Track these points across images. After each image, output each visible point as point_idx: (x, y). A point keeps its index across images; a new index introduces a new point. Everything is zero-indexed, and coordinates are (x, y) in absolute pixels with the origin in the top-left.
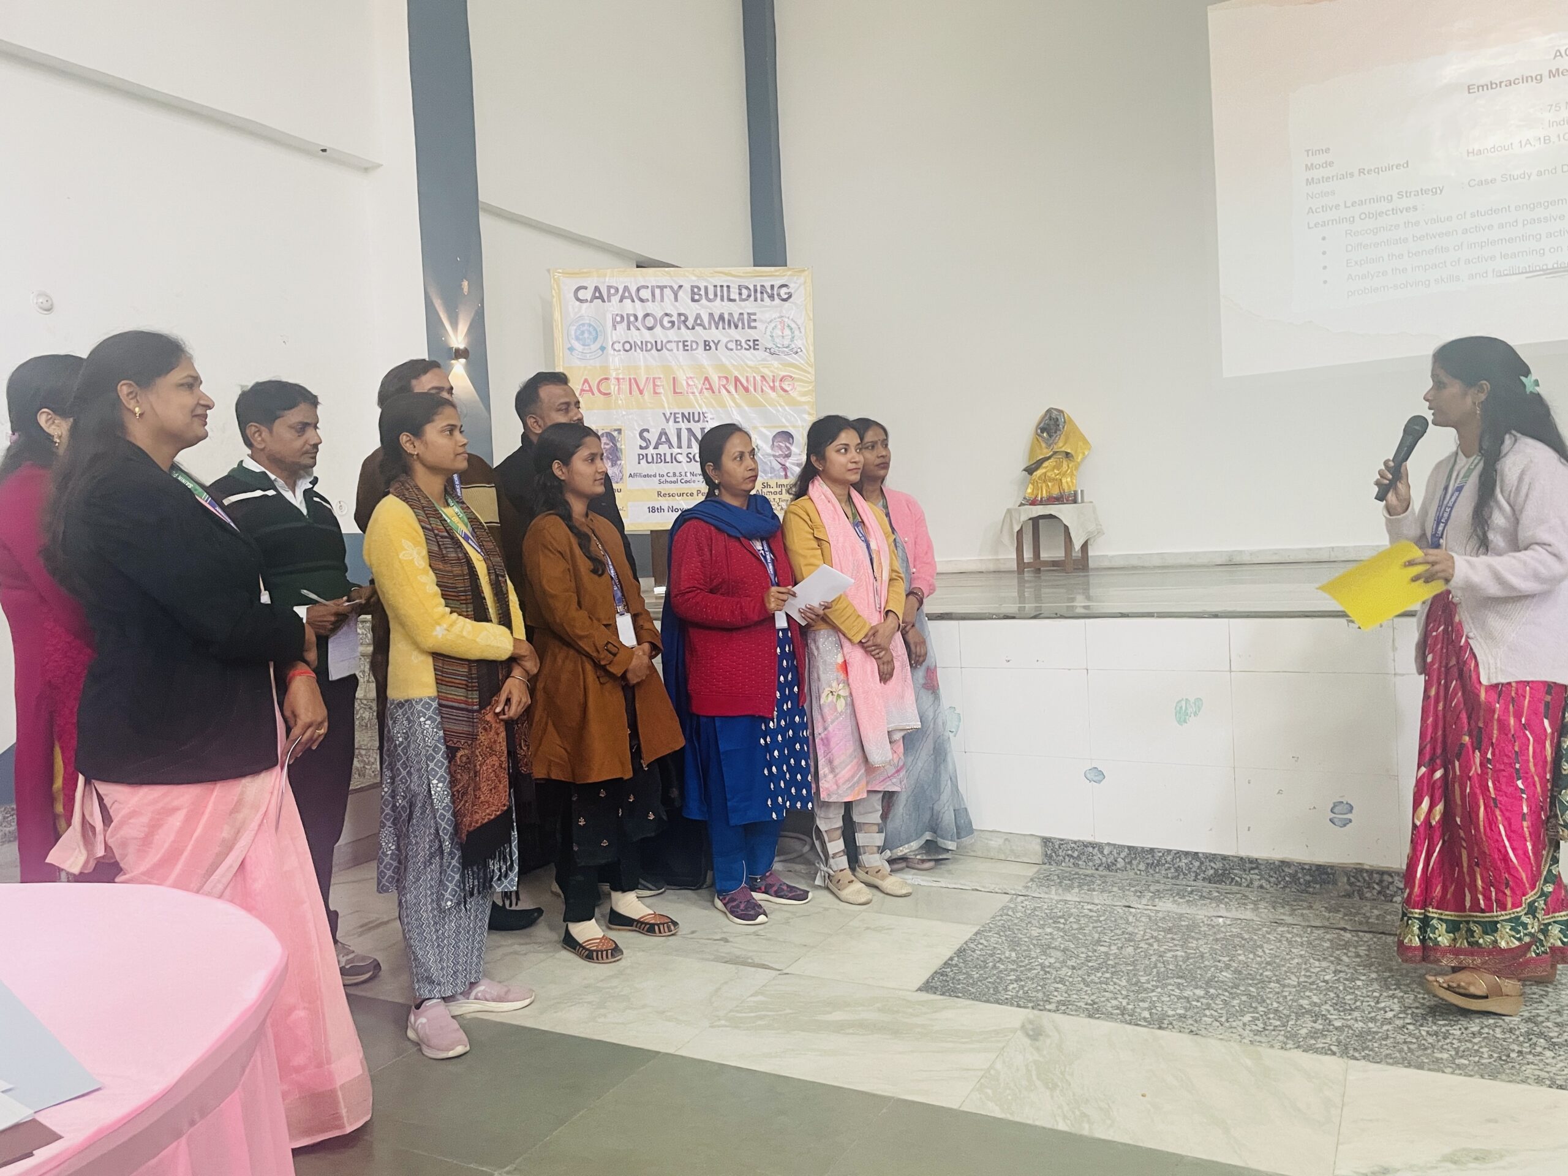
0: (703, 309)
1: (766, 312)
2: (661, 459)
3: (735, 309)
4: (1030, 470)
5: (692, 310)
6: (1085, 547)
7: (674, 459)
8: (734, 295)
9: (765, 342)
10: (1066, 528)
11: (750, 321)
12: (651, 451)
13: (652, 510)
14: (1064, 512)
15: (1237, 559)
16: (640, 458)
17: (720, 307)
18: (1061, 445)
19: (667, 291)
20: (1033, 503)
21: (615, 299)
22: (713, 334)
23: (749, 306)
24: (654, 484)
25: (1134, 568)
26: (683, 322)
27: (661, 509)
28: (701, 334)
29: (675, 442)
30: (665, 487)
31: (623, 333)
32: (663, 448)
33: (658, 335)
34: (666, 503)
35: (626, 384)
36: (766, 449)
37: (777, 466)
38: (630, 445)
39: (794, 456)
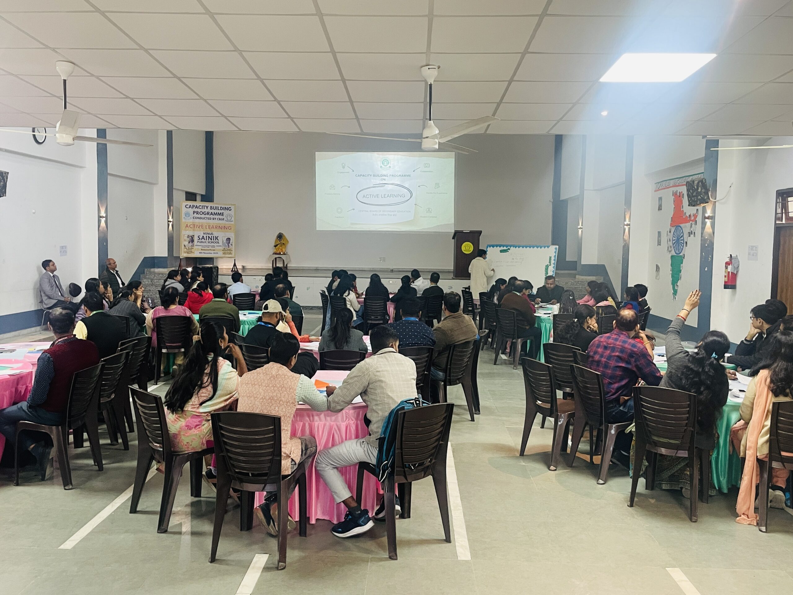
0: (213, 211)
1: (226, 212)
2: (202, 242)
3: (220, 211)
4: (275, 246)
5: (210, 211)
6: (287, 265)
7: (205, 242)
8: (219, 208)
9: (226, 219)
10: (283, 260)
11: (222, 214)
12: (200, 240)
13: (200, 253)
14: (283, 257)
15: (318, 269)
16: (198, 242)
17: (216, 211)
18: (282, 242)
19: (205, 207)
20: (276, 254)
21: (194, 208)
22: (215, 217)
23: (222, 211)
24: (200, 247)
25: (297, 269)
26: (208, 214)
27: (202, 253)
28: (212, 216)
29: (205, 239)
30: (203, 248)
31: (195, 215)
32: (203, 240)
33: (203, 216)
34: (203, 251)
35: (195, 226)
36: (225, 241)
37: (227, 245)
38: (196, 239)
39: (231, 243)
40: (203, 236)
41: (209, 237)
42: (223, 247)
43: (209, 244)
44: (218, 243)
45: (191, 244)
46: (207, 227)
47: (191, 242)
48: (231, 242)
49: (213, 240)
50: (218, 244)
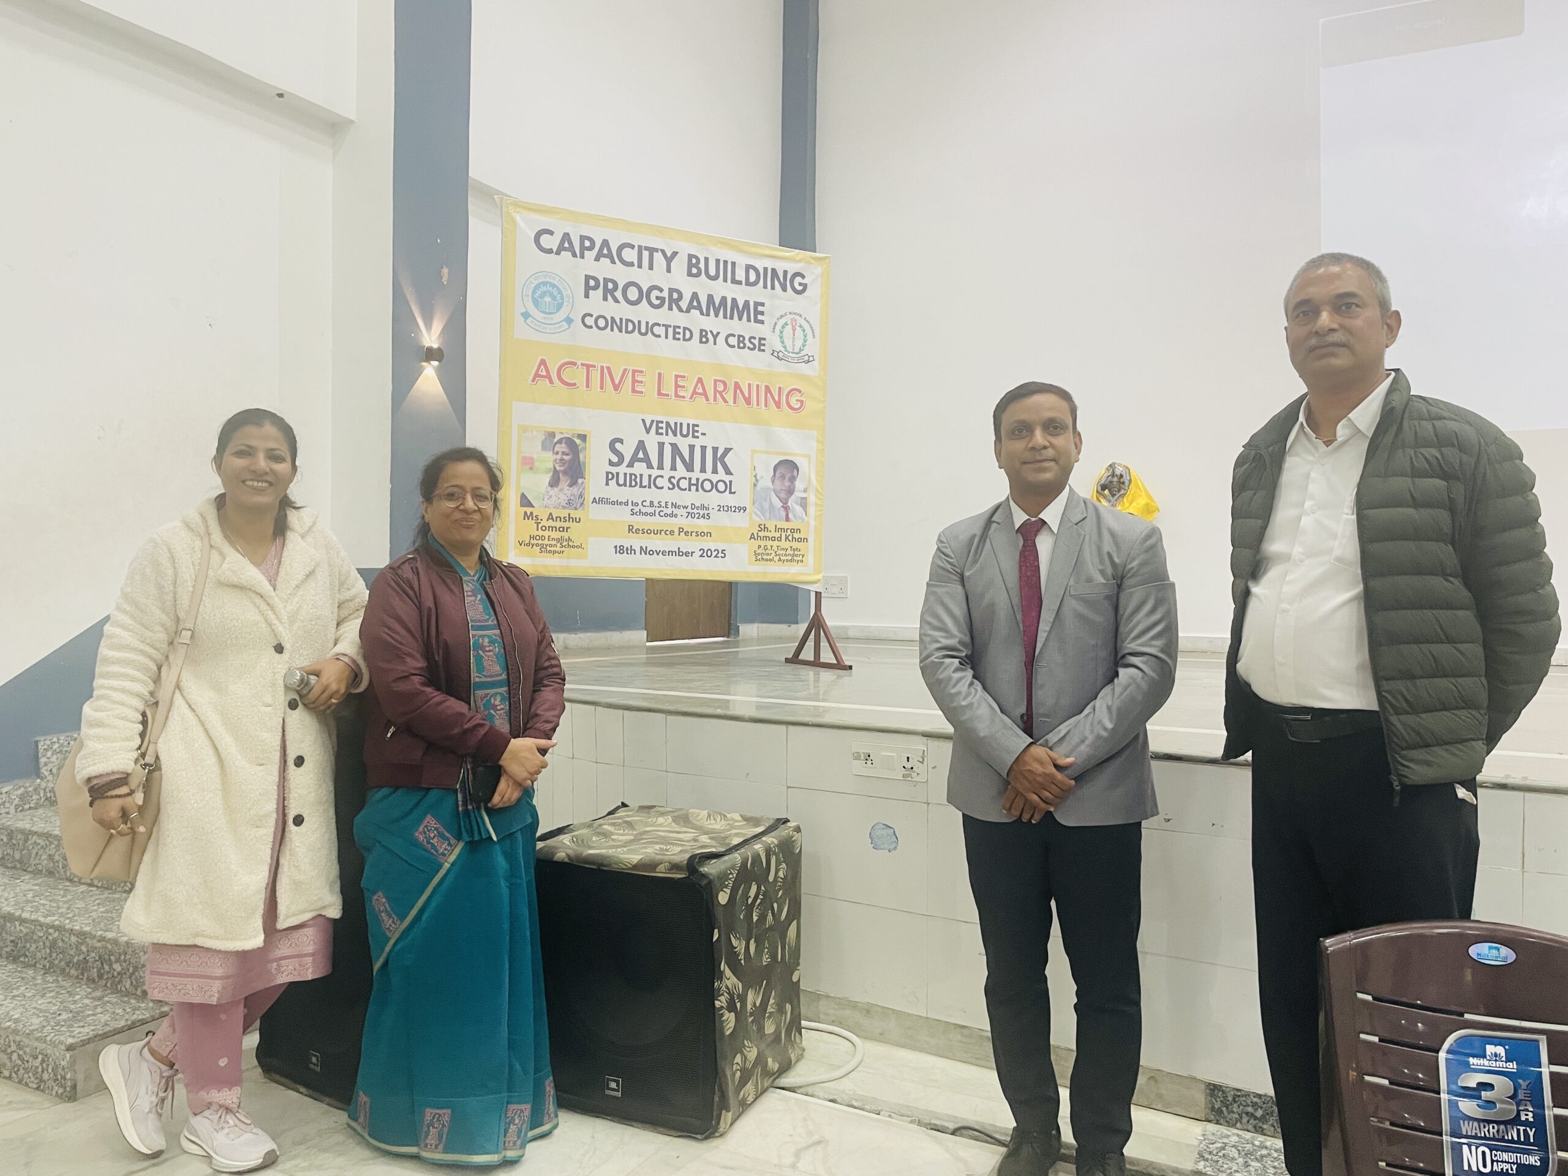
0: (703, 287)
2: (633, 481)
7: (653, 482)
8: (740, 275)
9: (773, 342)
11: (753, 312)
12: (622, 469)
13: (620, 550)
16: (609, 477)
17: (721, 289)
18: (1125, 507)
19: (658, 257)
22: (711, 323)
23: (755, 294)
24: (623, 515)
26: (674, 299)
27: (631, 550)
28: (697, 321)
29: (655, 462)
30: (640, 521)
31: (596, 303)
32: (640, 468)
33: (644, 313)
34: (636, 542)
35: (596, 376)
36: (766, 482)
37: (778, 504)
38: (597, 459)
39: (798, 494)
40: (641, 445)
41: (674, 446)
42: (758, 521)
43: (675, 496)
44: (729, 487)
45: (565, 491)
46: (669, 388)
47: (564, 482)
48: (799, 485)
49: (696, 474)
50: (727, 499)
